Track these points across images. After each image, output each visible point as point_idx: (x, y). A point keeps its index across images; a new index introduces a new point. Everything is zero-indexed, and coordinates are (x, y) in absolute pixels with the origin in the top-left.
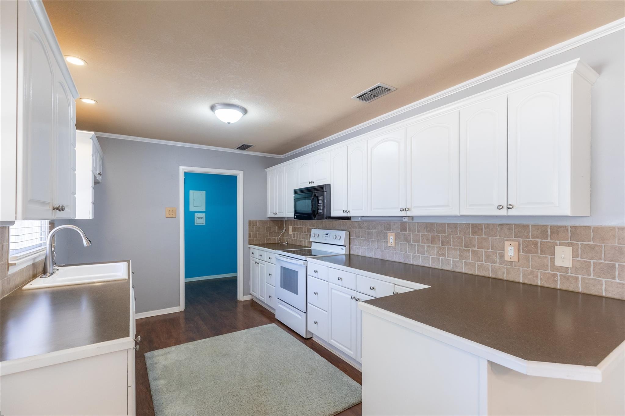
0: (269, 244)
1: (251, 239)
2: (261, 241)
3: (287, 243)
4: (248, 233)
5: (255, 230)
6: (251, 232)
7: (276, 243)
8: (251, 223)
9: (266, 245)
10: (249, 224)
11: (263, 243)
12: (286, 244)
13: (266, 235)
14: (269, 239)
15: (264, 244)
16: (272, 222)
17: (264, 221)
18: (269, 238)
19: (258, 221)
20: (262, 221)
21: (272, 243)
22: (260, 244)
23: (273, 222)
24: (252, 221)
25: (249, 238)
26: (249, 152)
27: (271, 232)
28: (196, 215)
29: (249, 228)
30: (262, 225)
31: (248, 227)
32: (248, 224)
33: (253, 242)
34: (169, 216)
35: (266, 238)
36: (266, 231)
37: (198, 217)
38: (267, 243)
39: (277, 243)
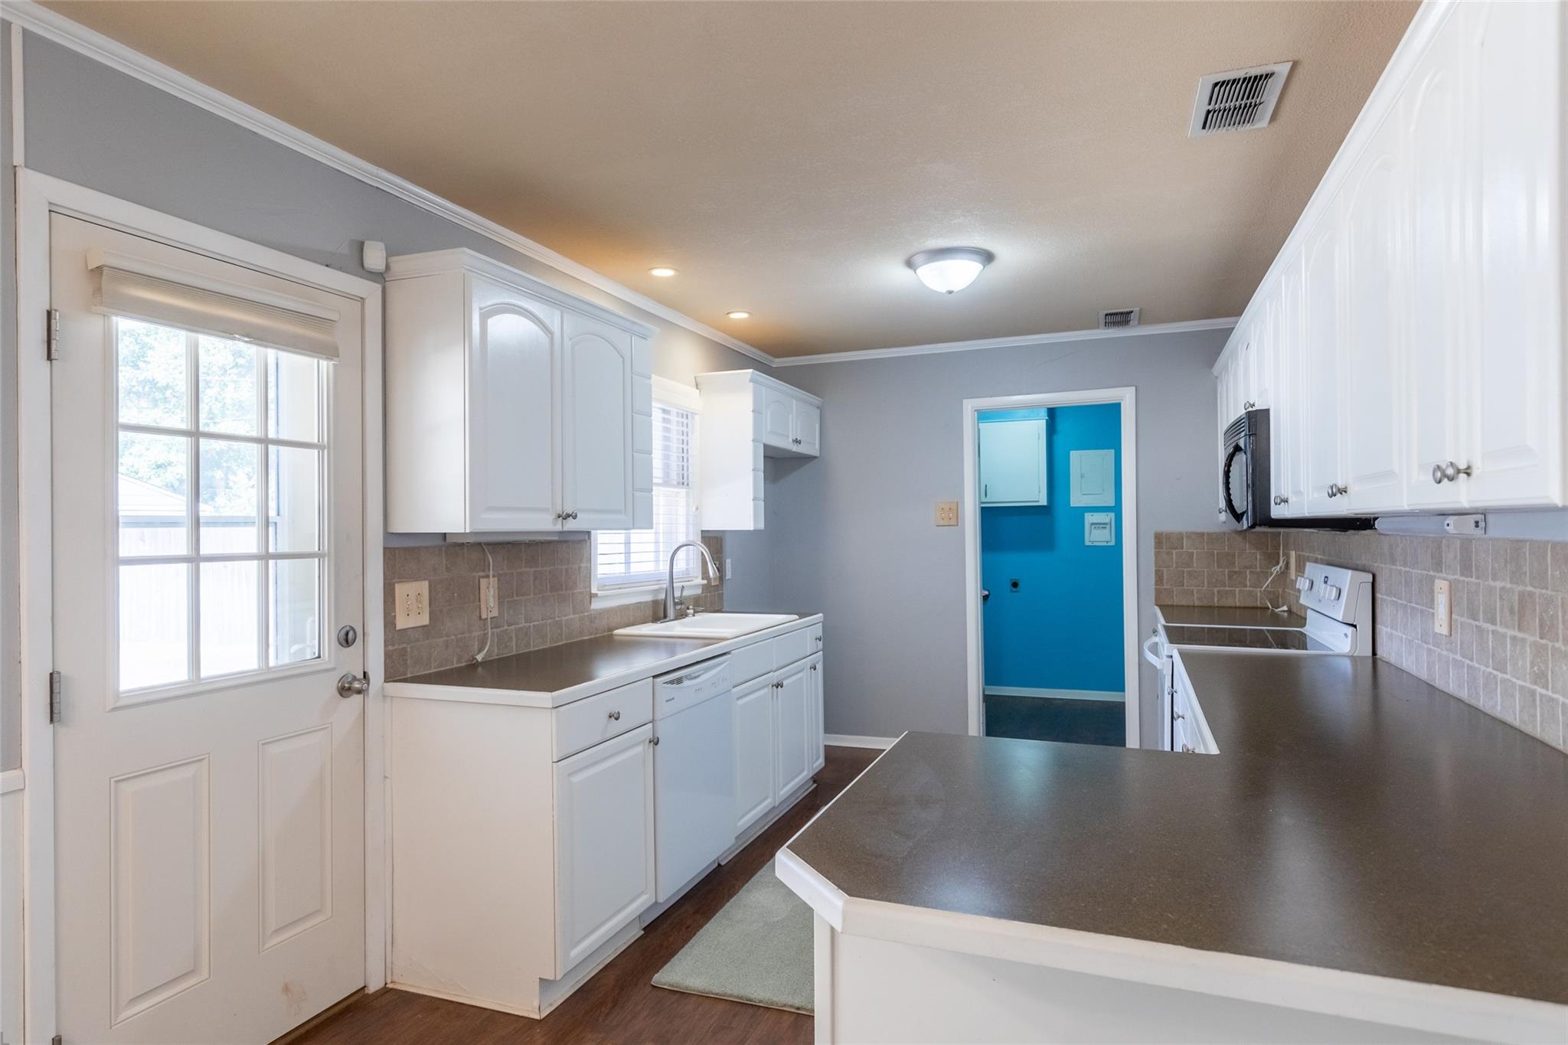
0: (1231, 607)
1: (1165, 589)
2: (1199, 599)
3: (1285, 608)
4: (1154, 571)
5: (1177, 563)
6: (1165, 569)
7: (1257, 608)
8: (1160, 539)
9: (1216, 612)
10: (1156, 543)
11: (1205, 603)
12: (1284, 611)
13: (1216, 580)
14: (1227, 592)
15: (1210, 607)
16: (1239, 539)
17: (1208, 534)
18: (1227, 588)
19: (1190, 535)
20: (1202, 535)
21: (1243, 605)
22: (1194, 606)
23: (1245, 538)
24: (1166, 534)
25: (1156, 585)
26: (1151, 328)
27: (1237, 570)
28: (1090, 518)
29: (1157, 554)
30: (1204, 549)
31: (1153, 551)
32: (1153, 543)
33: (1173, 597)
34: (941, 523)
35: (1216, 590)
36: (1218, 567)
37: (1093, 524)
38: (1221, 604)
39: (1261, 608)
